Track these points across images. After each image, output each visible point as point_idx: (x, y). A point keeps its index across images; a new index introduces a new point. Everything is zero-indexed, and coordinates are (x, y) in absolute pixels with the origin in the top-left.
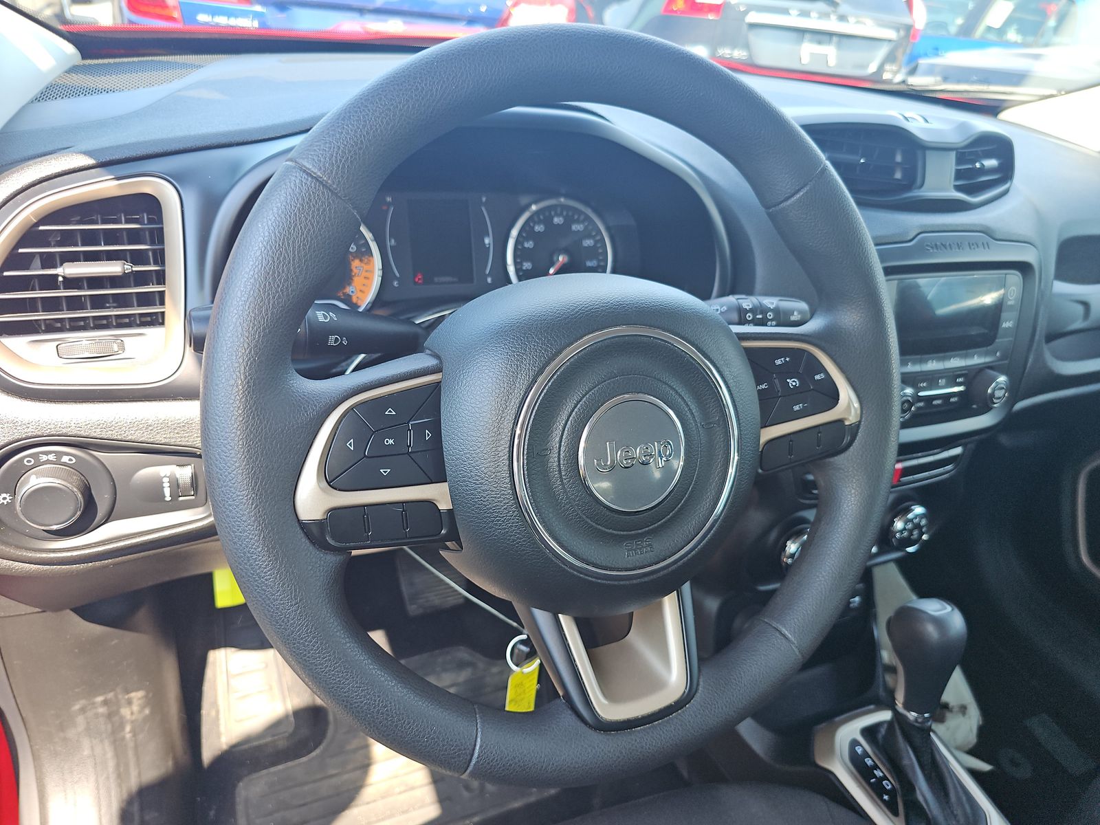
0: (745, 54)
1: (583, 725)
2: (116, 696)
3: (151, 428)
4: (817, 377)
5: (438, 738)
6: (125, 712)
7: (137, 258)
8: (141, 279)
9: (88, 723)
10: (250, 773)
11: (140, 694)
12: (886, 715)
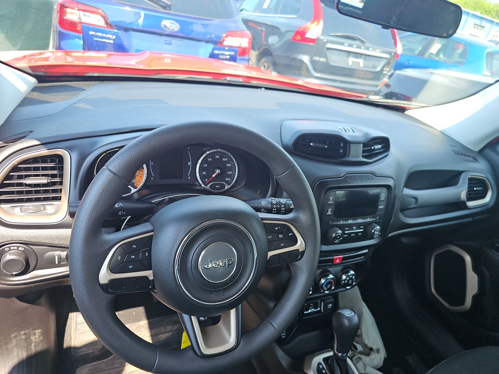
0: (325, 60)
1: (196, 356)
2: (29, 332)
3: (52, 239)
4: (290, 234)
5: (142, 359)
6: (33, 338)
7: (53, 176)
8: (54, 184)
9: (17, 342)
10: (82, 365)
11: (40, 331)
12: (331, 354)
